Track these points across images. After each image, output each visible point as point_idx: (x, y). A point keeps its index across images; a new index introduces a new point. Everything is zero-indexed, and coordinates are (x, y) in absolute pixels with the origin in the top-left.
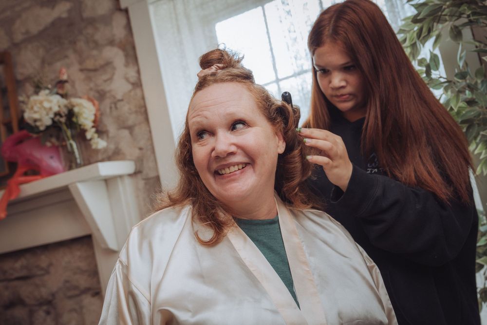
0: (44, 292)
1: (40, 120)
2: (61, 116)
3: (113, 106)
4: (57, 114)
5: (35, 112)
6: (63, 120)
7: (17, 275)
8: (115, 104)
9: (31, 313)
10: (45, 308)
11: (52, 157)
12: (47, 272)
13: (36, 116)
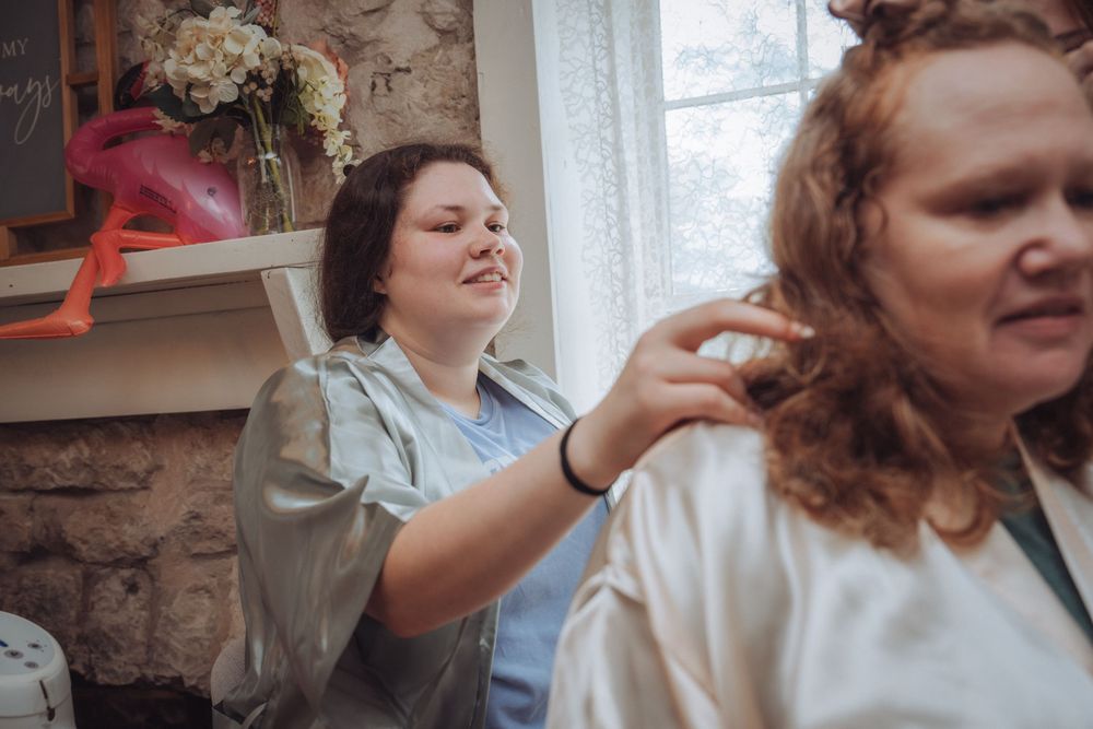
0: (131, 535)
1: (207, 86)
2: (262, 84)
3: (380, 82)
4: (255, 77)
5: (198, 61)
6: (265, 95)
7: (59, 482)
8: (388, 77)
9: (89, 580)
10: (126, 573)
11: (211, 192)
12: (145, 486)
13: (197, 72)
